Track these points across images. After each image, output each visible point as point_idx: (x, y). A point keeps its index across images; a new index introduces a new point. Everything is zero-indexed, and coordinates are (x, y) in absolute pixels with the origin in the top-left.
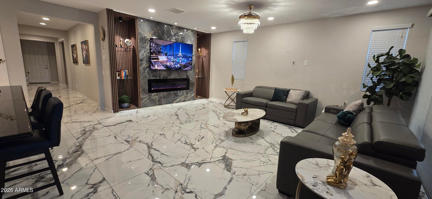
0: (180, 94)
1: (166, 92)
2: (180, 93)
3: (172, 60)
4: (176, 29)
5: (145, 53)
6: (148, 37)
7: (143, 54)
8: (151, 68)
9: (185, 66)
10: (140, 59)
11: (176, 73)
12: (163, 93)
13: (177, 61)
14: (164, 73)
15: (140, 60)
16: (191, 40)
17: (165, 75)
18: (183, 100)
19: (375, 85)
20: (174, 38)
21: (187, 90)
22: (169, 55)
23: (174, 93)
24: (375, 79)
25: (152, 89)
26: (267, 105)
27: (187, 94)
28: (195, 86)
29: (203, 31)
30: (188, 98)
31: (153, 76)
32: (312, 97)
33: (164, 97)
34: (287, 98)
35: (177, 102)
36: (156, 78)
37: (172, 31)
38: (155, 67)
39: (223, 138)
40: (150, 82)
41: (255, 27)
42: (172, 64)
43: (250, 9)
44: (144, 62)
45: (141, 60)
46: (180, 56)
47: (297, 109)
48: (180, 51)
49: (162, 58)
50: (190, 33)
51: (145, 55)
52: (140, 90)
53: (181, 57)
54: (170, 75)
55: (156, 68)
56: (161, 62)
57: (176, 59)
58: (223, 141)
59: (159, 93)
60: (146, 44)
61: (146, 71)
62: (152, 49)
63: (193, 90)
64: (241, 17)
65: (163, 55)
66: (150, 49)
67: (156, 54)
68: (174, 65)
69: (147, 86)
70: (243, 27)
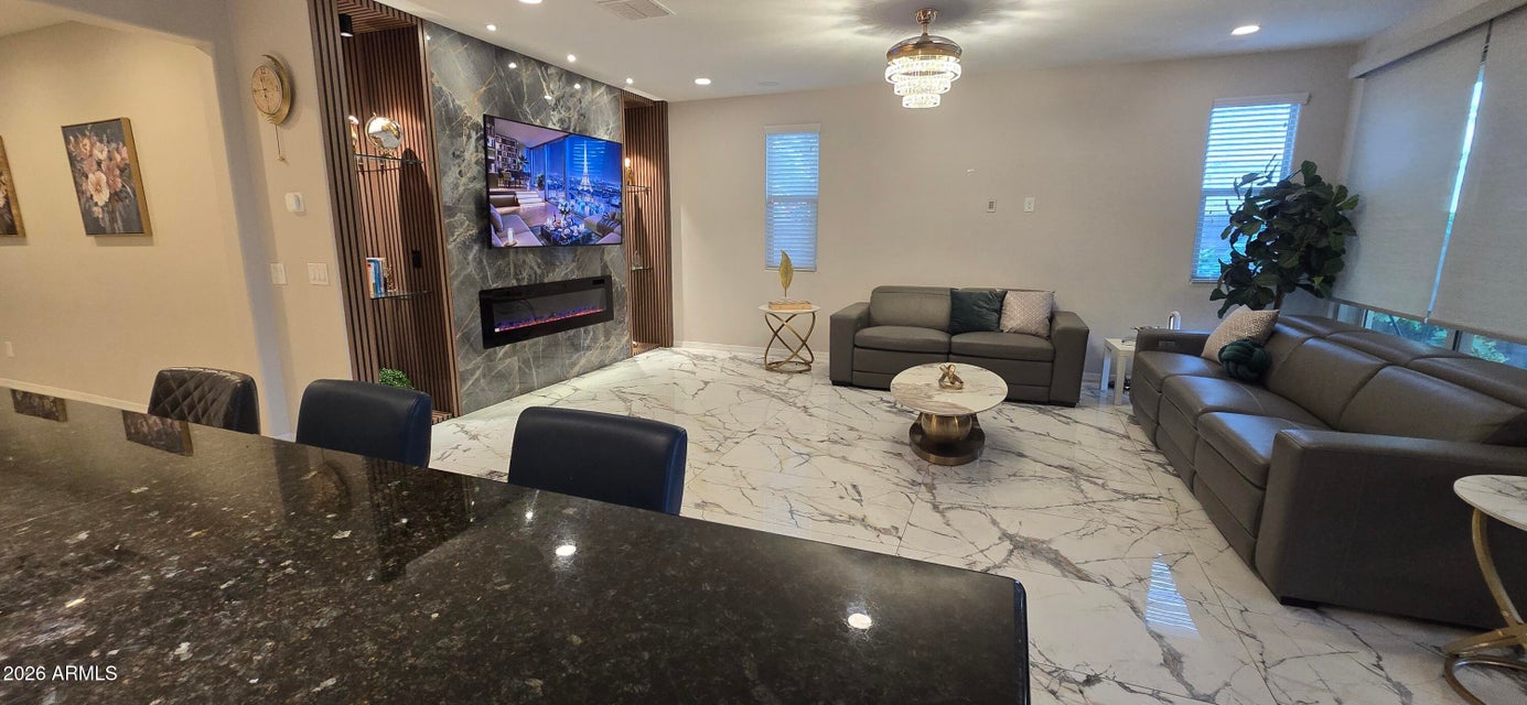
0: (588, 341)
1: (541, 338)
2: (586, 335)
3: (560, 207)
4: (560, 78)
5: (464, 180)
6: (467, 112)
7: (456, 182)
8: (493, 242)
9: (603, 230)
10: (445, 206)
11: (570, 258)
12: (531, 341)
13: (578, 209)
14: (530, 259)
15: (448, 208)
16: (608, 128)
17: (536, 268)
18: (597, 363)
20: (555, 117)
21: (608, 323)
22: (552, 187)
23: (569, 339)
25: (497, 330)
26: (951, 348)
27: (607, 336)
28: (629, 302)
30: (611, 354)
31: (497, 276)
33: (536, 358)
34: (1000, 318)
35: (578, 375)
36: (506, 285)
37: (548, 88)
38: (506, 236)
40: (492, 303)
41: (942, 84)
42: (563, 223)
43: (926, 22)
44: (460, 216)
45: (451, 211)
46: (585, 189)
48: (586, 170)
49: (530, 199)
50: (602, 98)
51: (461, 189)
52: (454, 336)
53: (588, 191)
54: (550, 265)
55: (510, 240)
56: (527, 217)
57: (573, 202)
58: (930, 487)
59: (518, 345)
60: (464, 138)
61: (470, 257)
62: (492, 161)
63: (623, 321)
65: (532, 187)
66: (486, 163)
67: (509, 184)
68: (569, 226)
69: (480, 320)
70: (901, 85)
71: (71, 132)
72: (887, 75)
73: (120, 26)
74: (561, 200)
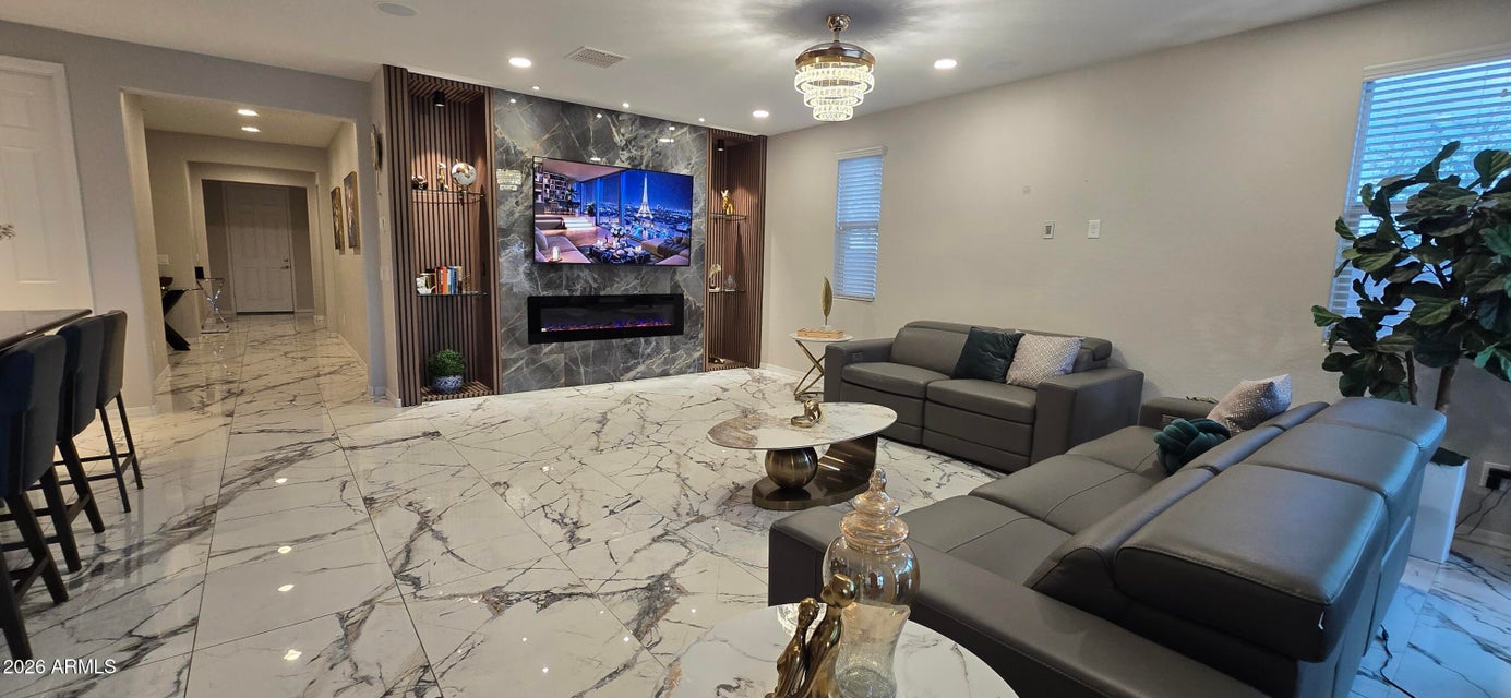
0: (649, 351)
1: (592, 343)
2: (645, 345)
3: (612, 231)
4: (633, 123)
5: (519, 208)
6: (528, 155)
7: (510, 210)
8: (537, 258)
9: (664, 252)
10: (499, 229)
11: (631, 276)
12: (582, 343)
13: (634, 233)
14: (585, 274)
15: (501, 230)
16: (689, 161)
17: (591, 282)
18: (658, 371)
20: (625, 155)
21: (676, 338)
22: (601, 214)
23: (626, 345)
25: (544, 330)
27: (674, 349)
28: (705, 321)
29: (727, 126)
30: (680, 363)
31: (548, 286)
33: (586, 360)
34: (1007, 367)
35: (634, 379)
36: (557, 293)
37: (618, 131)
38: (551, 253)
39: (707, 509)
40: (535, 305)
41: (857, 94)
42: (615, 244)
43: (837, 29)
44: (515, 236)
45: (505, 232)
46: (644, 215)
47: (1034, 411)
48: (645, 199)
49: (578, 224)
50: (688, 137)
51: (517, 215)
52: (499, 331)
53: (648, 218)
54: (610, 282)
55: (555, 256)
56: (574, 239)
57: (629, 228)
58: (700, 519)
59: (566, 344)
60: (523, 175)
61: (520, 271)
62: (540, 193)
63: (697, 337)
65: (582, 214)
66: (536, 195)
67: (556, 211)
68: (623, 247)
69: (526, 320)
70: (811, 97)
71: (345, 183)
72: (796, 83)
74: (614, 226)
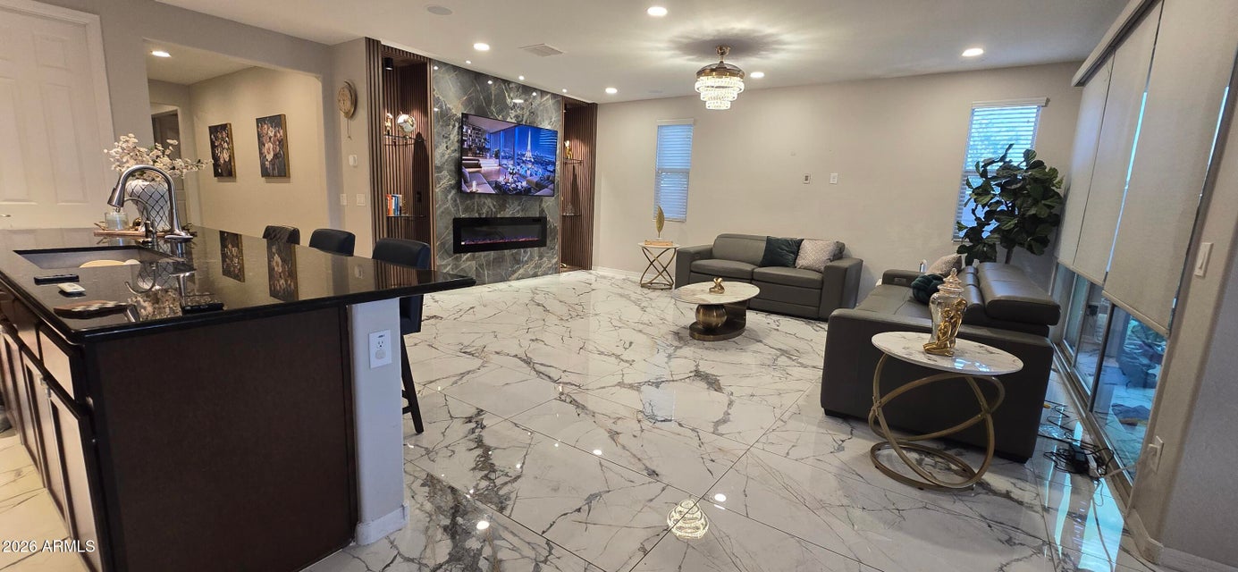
0: (526, 259)
1: (492, 253)
2: (525, 254)
3: (509, 170)
4: (518, 90)
5: (448, 151)
6: (454, 111)
7: (442, 153)
8: (462, 189)
9: (539, 186)
10: (435, 167)
11: (516, 203)
12: (486, 253)
13: (522, 172)
14: (489, 202)
15: (437, 168)
16: (551, 120)
17: (492, 207)
18: (531, 273)
19: (981, 225)
20: (513, 114)
21: (542, 249)
22: (503, 158)
23: (512, 254)
24: (981, 213)
25: (463, 243)
26: (752, 276)
27: (541, 257)
28: (559, 237)
29: (580, 96)
30: (543, 269)
31: (465, 210)
32: (849, 257)
33: (488, 264)
34: (796, 259)
35: (518, 279)
36: (471, 216)
37: (509, 96)
38: (472, 186)
40: (459, 225)
41: (733, 94)
42: (511, 180)
43: (722, 54)
44: (445, 173)
45: (439, 169)
46: (528, 159)
47: (822, 282)
48: (529, 147)
49: (489, 164)
50: (549, 102)
51: (446, 156)
52: (435, 244)
53: (530, 161)
54: (503, 207)
55: (474, 188)
56: (486, 175)
57: (518, 167)
58: (677, 348)
59: (477, 254)
60: (451, 127)
61: (449, 197)
62: (466, 141)
63: (554, 248)
64: (701, 72)
65: (491, 157)
66: (462, 142)
67: (475, 154)
68: (515, 182)
69: (452, 236)
70: (705, 95)
71: (260, 121)
72: (696, 87)
73: (280, 69)
74: (510, 166)
